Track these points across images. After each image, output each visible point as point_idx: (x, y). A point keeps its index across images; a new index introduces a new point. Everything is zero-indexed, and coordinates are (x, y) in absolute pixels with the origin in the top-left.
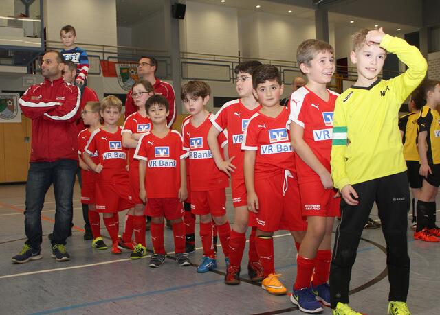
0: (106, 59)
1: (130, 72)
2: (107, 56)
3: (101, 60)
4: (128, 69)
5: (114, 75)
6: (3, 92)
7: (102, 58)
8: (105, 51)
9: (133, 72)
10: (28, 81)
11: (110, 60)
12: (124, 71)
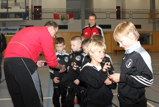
0: (56, 13)
1: (65, 17)
2: (56, 12)
3: (54, 14)
4: (64, 16)
5: (58, 18)
6: (21, 26)
7: (54, 13)
8: (56, 10)
9: (66, 17)
10: (28, 22)
11: (57, 14)
12: (63, 17)
